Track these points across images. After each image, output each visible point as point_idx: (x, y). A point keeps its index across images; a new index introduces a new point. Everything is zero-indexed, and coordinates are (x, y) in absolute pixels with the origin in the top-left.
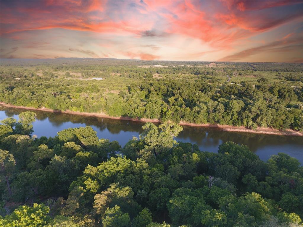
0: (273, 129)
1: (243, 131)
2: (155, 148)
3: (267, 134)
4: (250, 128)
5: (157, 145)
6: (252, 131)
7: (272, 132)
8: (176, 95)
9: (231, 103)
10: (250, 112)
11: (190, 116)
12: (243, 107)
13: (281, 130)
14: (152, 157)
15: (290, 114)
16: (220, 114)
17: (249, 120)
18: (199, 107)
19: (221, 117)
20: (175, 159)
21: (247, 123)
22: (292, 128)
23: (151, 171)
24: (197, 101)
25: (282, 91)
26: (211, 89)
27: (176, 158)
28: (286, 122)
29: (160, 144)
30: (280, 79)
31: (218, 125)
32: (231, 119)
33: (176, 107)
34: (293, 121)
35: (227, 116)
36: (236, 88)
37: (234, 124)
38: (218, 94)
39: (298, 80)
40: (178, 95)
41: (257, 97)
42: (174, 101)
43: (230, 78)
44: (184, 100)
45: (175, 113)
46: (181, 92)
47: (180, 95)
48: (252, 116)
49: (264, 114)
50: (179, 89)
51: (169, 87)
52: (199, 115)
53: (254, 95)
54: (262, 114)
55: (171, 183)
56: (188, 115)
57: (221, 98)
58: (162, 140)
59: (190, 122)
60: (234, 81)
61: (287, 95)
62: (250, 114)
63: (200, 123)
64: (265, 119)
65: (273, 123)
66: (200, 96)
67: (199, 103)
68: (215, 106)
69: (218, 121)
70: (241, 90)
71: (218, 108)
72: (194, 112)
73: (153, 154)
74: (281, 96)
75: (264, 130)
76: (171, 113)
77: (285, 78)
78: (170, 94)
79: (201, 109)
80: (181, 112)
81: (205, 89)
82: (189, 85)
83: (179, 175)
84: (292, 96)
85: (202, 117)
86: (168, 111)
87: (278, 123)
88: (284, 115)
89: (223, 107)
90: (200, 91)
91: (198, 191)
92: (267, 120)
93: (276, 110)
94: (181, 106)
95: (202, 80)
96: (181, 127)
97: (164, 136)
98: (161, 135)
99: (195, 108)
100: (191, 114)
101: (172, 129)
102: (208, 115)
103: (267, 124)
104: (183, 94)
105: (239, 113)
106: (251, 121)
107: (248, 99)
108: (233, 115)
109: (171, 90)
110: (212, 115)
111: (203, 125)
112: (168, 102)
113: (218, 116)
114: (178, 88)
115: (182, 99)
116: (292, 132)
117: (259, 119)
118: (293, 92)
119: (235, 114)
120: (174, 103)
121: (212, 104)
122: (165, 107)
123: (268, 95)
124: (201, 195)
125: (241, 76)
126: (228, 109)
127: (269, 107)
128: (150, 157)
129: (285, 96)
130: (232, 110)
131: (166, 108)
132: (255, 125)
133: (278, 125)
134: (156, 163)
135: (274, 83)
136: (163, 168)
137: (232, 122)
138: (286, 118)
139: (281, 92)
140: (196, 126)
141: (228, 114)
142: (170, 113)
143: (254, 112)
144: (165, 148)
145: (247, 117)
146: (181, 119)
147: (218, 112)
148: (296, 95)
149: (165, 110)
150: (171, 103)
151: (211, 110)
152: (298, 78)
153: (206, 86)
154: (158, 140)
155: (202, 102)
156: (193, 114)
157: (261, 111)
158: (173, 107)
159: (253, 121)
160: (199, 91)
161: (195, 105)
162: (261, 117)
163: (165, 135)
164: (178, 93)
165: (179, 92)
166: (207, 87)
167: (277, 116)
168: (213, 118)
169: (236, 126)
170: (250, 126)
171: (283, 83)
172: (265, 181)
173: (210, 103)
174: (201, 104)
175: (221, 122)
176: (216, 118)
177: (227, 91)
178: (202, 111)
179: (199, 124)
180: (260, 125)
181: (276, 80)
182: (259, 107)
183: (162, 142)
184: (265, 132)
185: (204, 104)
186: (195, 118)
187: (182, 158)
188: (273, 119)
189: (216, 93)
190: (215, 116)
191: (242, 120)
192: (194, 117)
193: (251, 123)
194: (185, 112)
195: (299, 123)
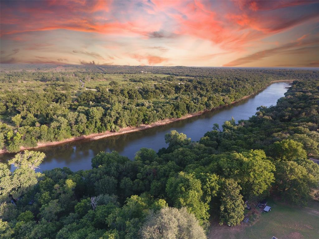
0: (132, 127)
1: (109, 135)
2: (11, 193)
3: (128, 133)
4: (114, 131)
5: (14, 189)
6: (116, 134)
7: (131, 130)
8: (22, 112)
9: (92, 111)
10: (111, 116)
11: (49, 135)
12: (104, 113)
13: (137, 127)
14: (10, 208)
15: (140, 112)
16: (83, 124)
17: (111, 124)
18: (58, 121)
19: (85, 128)
20: (45, 196)
21: (111, 128)
22: (144, 123)
23: (16, 228)
24: (54, 115)
25: (130, 92)
26: (66, 98)
27: (46, 194)
28: (139, 119)
29: (18, 185)
30: (126, 81)
31: (84, 136)
32: (96, 127)
33: (26, 127)
34: (143, 118)
35: (91, 125)
36: (92, 94)
37: (99, 131)
38: (76, 103)
39: (139, 81)
40: (25, 111)
41: (113, 101)
42: (22, 120)
43: (83, 83)
44: (36, 116)
45: (28, 135)
46: (28, 107)
47: (28, 110)
48: (113, 120)
49: (122, 116)
50: (25, 103)
51: (8, 102)
52: (60, 130)
53: (110, 99)
54: (121, 116)
55: (50, 228)
56: (46, 134)
57: (80, 107)
58: (19, 180)
59: (52, 141)
60: (88, 86)
61: (134, 95)
62: (111, 118)
63: (63, 139)
64: (124, 120)
65: (130, 122)
66: (56, 109)
67: (56, 117)
68: (76, 117)
69: (84, 132)
70: (97, 96)
71: (80, 118)
72: (54, 128)
73: (11, 204)
74: (130, 97)
75: (125, 130)
76: (22, 137)
77: (130, 80)
78: (11, 111)
79: (61, 124)
80: (36, 132)
81: (60, 98)
82: (37, 96)
83: (57, 214)
84: (138, 96)
85: (64, 132)
86: (16, 135)
87: (133, 121)
88: (136, 114)
89: (85, 117)
90: (55, 102)
91: (84, 220)
92: (125, 121)
93: (130, 110)
94: (33, 124)
95: (53, 88)
96: (42, 153)
97: (21, 173)
98: (16, 175)
99: (54, 124)
100: (50, 131)
101: (30, 160)
102: (70, 128)
103: (126, 124)
104: (32, 109)
105: (102, 120)
106: (113, 124)
107: (106, 104)
108: (96, 122)
109: (12, 105)
110: (75, 127)
111: (68, 140)
112: (12, 123)
113: (82, 127)
114: (22, 103)
115: (32, 116)
116: (144, 126)
117: (119, 121)
118: (138, 93)
119: (98, 121)
120: (22, 122)
121: (72, 115)
122: (9, 131)
123: (121, 98)
124: (89, 223)
125: (93, 80)
126: (90, 118)
127: (125, 108)
128: (7, 210)
129: (133, 96)
130: (94, 118)
131: (12, 131)
132: (118, 127)
133: (134, 123)
134: (18, 214)
135: (123, 85)
136: (31, 215)
137: (97, 129)
138: (138, 116)
139: (130, 94)
140: (59, 144)
141: (91, 123)
142: (20, 137)
143: (114, 115)
144: (27, 188)
145: (109, 122)
146: (37, 140)
147: (80, 123)
148: (140, 95)
149: (10, 134)
150: (18, 124)
151: (73, 122)
152: (138, 79)
153: (59, 95)
154: (13, 182)
155: (60, 115)
156: (52, 131)
157: (119, 113)
158: (22, 128)
159: (115, 124)
160: (53, 102)
161: (52, 120)
162: (121, 119)
163: (23, 172)
164: (25, 109)
165: (25, 107)
166: (61, 97)
167: (132, 115)
168: (77, 130)
169: (102, 132)
170: (114, 129)
171: (129, 85)
172: (137, 178)
173: (69, 115)
174: (60, 117)
175: (86, 132)
176: (80, 130)
177: (84, 98)
178: (62, 125)
179: (62, 141)
180: (121, 126)
181: (123, 82)
182: (117, 111)
183: (21, 183)
184: (127, 132)
185: (63, 118)
186: (56, 136)
187: (54, 191)
188: (130, 119)
189: (73, 102)
190: (79, 127)
191: (105, 126)
192: (54, 135)
193: (113, 126)
194: (41, 132)
195: (147, 118)
